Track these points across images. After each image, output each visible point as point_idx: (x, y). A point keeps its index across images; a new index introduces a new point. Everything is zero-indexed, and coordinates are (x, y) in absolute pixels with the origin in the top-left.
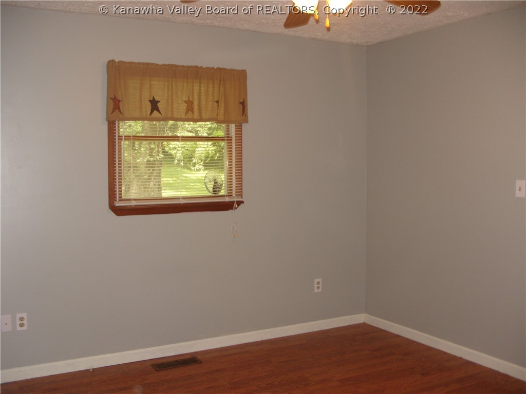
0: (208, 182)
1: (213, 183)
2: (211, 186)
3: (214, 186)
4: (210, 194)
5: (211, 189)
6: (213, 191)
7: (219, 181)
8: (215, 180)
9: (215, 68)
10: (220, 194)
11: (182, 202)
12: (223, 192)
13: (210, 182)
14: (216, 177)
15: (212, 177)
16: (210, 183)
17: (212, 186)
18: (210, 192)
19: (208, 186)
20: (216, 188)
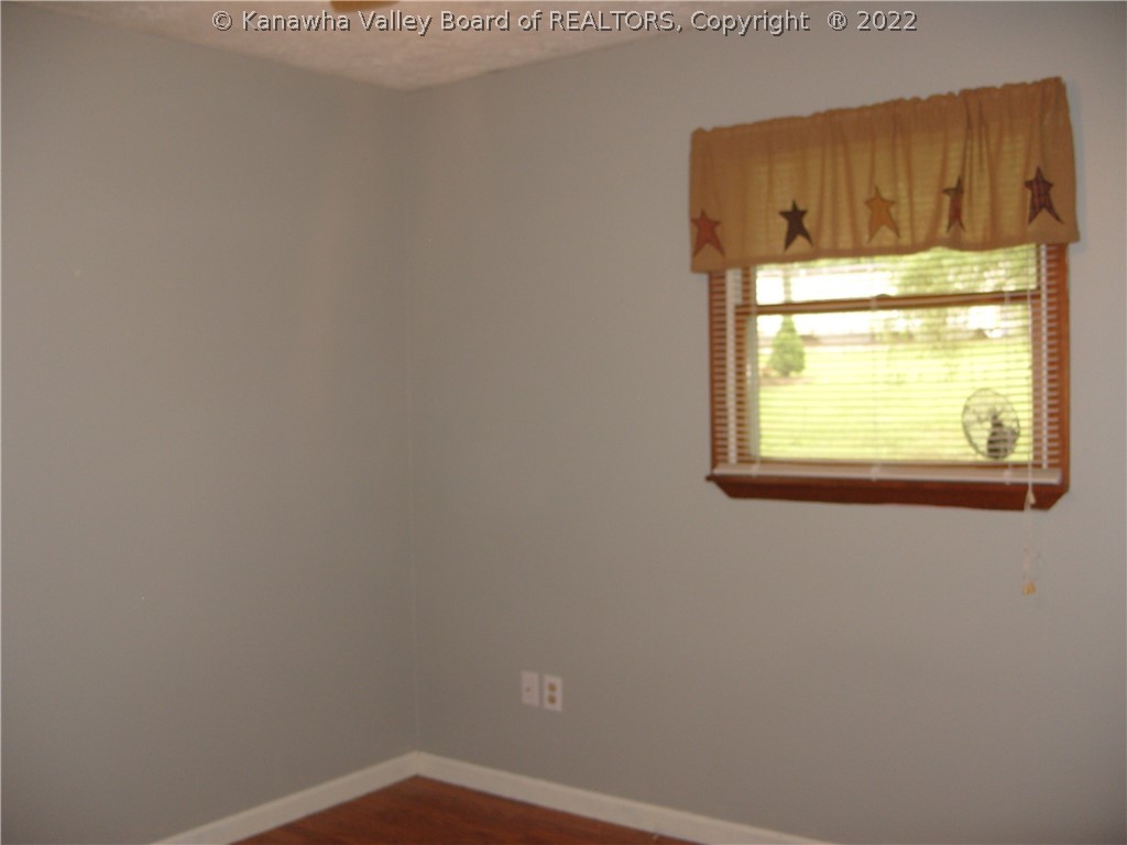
0: (973, 422)
1: (988, 425)
2: (982, 434)
3: (994, 434)
4: (980, 458)
5: (983, 444)
6: (991, 450)
7: (1007, 420)
8: (995, 417)
9: (956, 92)
10: (1013, 458)
11: (875, 474)
12: (1022, 452)
13: (980, 421)
14: (999, 408)
15: (984, 409)
16: (977, 426)
17: (986, 434)
18: (978, 452)
19: (973, 434)
20: (1000, 439)
